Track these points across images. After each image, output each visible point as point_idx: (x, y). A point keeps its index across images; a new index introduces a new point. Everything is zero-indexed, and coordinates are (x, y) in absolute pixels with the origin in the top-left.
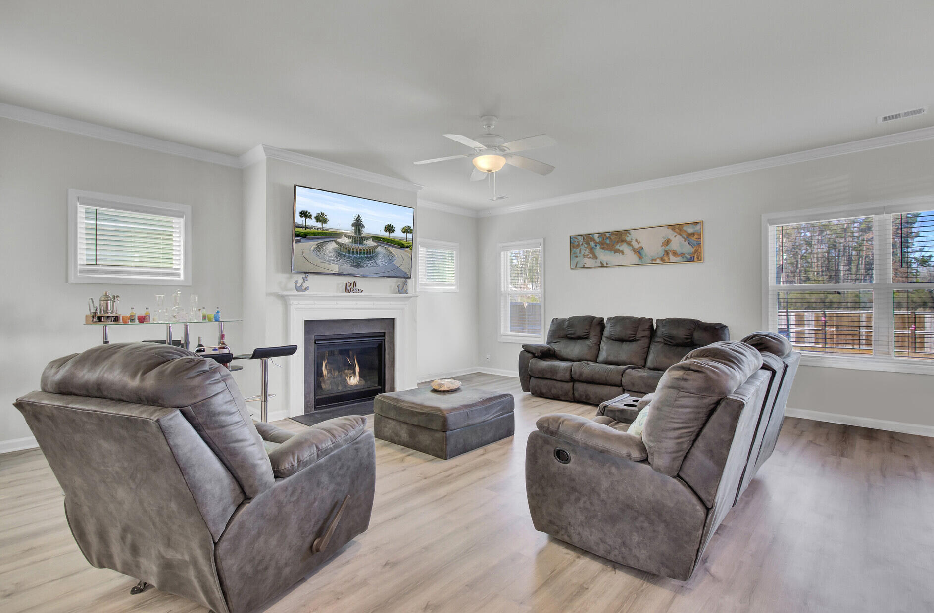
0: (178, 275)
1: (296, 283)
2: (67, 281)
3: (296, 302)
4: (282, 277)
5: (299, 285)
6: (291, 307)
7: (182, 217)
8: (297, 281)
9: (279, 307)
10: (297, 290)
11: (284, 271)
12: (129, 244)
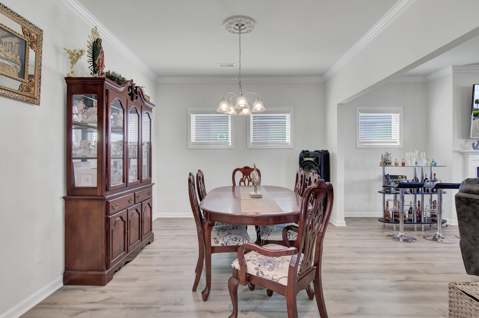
0: (397, 142)
1: (473, 144)
2: (356, 147)
3: (472, 156)
4: (462, 141)
5: (475, 146)
6: (469, 159)
7: (399, 113)
8: (474, 143)
9: (460, 159)
10: (474, 149)
11: (463, 138)
12: (376, 129)
